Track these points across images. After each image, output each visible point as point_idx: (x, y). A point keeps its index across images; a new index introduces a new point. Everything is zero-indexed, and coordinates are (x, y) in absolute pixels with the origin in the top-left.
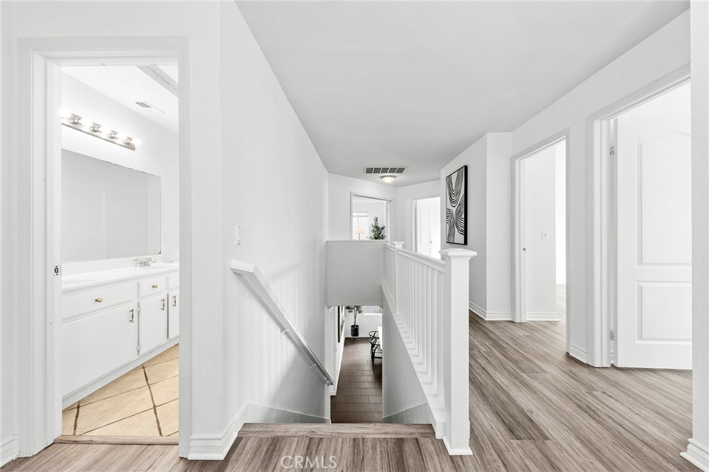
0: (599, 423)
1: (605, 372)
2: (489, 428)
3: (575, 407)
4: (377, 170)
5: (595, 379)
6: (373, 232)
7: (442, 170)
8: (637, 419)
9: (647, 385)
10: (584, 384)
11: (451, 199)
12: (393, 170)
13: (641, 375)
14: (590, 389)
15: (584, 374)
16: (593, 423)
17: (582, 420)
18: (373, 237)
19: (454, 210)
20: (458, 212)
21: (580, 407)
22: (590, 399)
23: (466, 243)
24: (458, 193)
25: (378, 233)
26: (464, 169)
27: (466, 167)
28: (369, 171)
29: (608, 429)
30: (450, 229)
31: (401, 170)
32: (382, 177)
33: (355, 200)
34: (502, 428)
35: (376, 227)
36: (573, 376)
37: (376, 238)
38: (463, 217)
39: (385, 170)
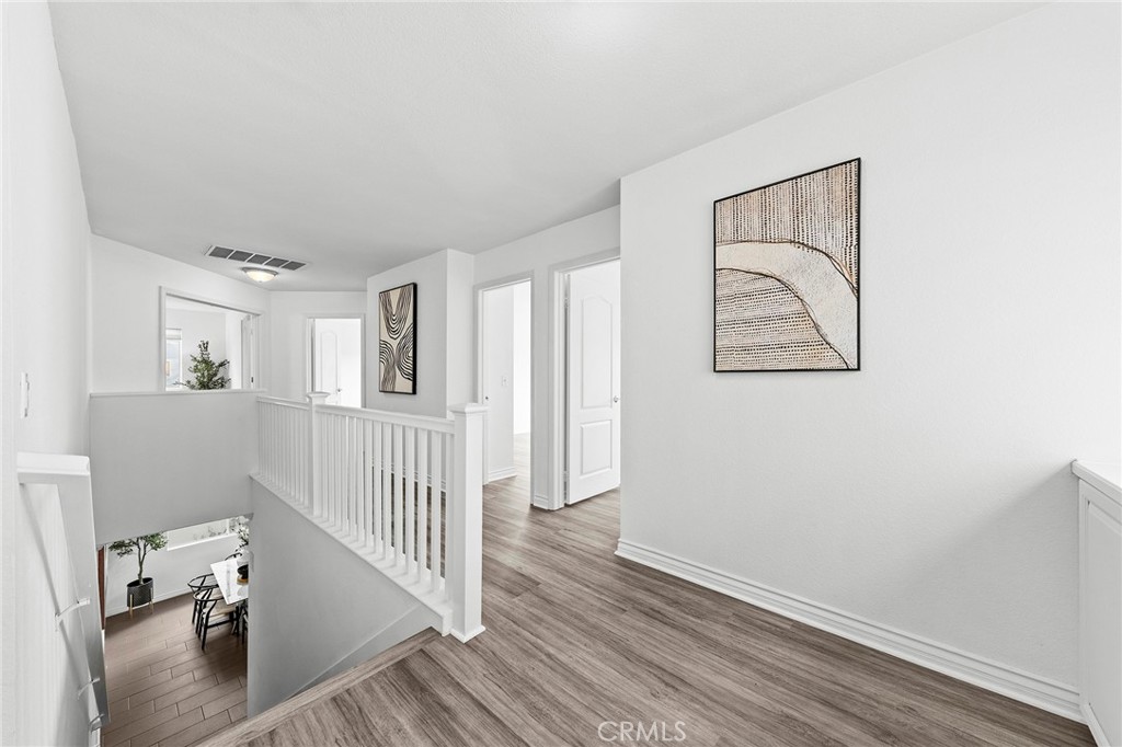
0: (568, 554)
1: (562, 512)
2: (491, 600)
3: (551, 550)
4: (240, 256)
5: (557, 520)
6: (196, 370)
7: (369, 279)
8: (588, 541)
9: (588, 512)
10: (551, 528)
11: (389, 328)
12: (277, 262)
13: (583, 506)
14: (556, 530)
15: (549, 519)
16: (565, 556)
17: (558, 557)
18: (194, 381)
19: (394, 344)
20: (401, 348)
21: (553, 547)
22: (558, 538)
23: (414, 392)
24: (402, 320)
25: (210, 376)
26: (412, 287)
27: (415, 286)
28: (220, 253)
29: (575, 556)
30: (387, 372)
31: (293, 266)
32: (246, 269)
33: (170, 304)
34: (502, 594)
35: (206, 362)
36: (541, 523)
37: (204, 386)
38: (411, 354)
39: (259, 259)
